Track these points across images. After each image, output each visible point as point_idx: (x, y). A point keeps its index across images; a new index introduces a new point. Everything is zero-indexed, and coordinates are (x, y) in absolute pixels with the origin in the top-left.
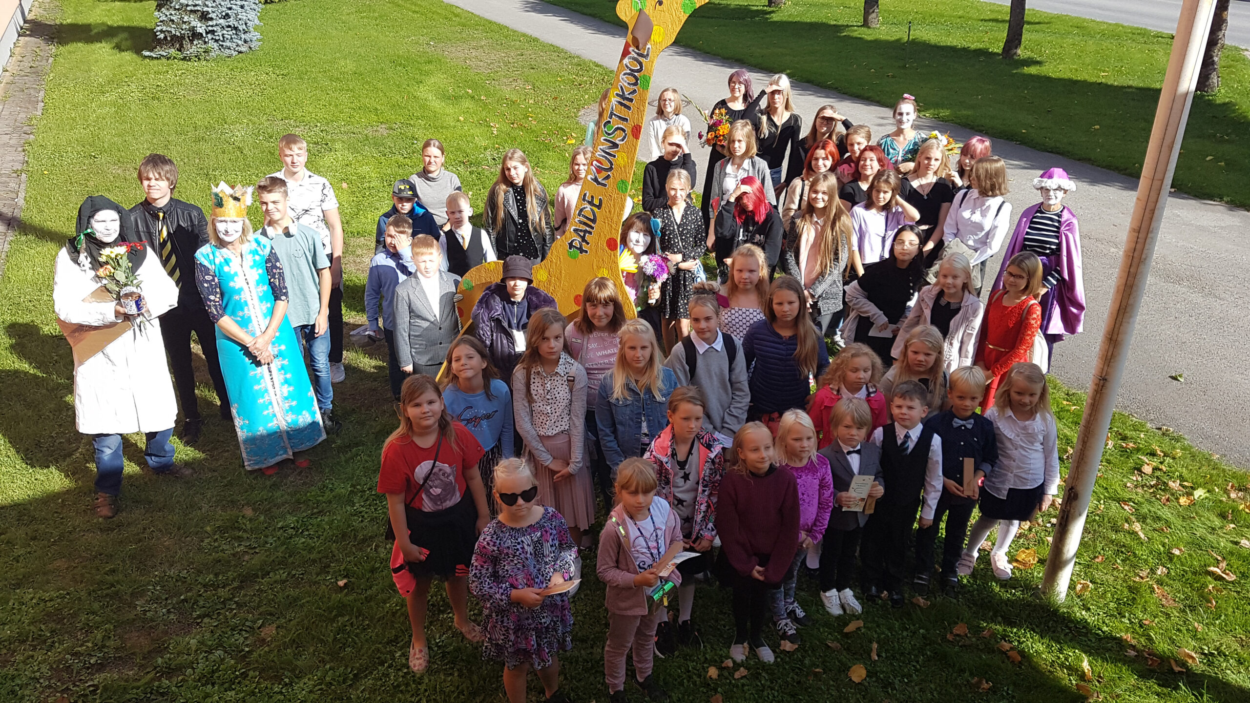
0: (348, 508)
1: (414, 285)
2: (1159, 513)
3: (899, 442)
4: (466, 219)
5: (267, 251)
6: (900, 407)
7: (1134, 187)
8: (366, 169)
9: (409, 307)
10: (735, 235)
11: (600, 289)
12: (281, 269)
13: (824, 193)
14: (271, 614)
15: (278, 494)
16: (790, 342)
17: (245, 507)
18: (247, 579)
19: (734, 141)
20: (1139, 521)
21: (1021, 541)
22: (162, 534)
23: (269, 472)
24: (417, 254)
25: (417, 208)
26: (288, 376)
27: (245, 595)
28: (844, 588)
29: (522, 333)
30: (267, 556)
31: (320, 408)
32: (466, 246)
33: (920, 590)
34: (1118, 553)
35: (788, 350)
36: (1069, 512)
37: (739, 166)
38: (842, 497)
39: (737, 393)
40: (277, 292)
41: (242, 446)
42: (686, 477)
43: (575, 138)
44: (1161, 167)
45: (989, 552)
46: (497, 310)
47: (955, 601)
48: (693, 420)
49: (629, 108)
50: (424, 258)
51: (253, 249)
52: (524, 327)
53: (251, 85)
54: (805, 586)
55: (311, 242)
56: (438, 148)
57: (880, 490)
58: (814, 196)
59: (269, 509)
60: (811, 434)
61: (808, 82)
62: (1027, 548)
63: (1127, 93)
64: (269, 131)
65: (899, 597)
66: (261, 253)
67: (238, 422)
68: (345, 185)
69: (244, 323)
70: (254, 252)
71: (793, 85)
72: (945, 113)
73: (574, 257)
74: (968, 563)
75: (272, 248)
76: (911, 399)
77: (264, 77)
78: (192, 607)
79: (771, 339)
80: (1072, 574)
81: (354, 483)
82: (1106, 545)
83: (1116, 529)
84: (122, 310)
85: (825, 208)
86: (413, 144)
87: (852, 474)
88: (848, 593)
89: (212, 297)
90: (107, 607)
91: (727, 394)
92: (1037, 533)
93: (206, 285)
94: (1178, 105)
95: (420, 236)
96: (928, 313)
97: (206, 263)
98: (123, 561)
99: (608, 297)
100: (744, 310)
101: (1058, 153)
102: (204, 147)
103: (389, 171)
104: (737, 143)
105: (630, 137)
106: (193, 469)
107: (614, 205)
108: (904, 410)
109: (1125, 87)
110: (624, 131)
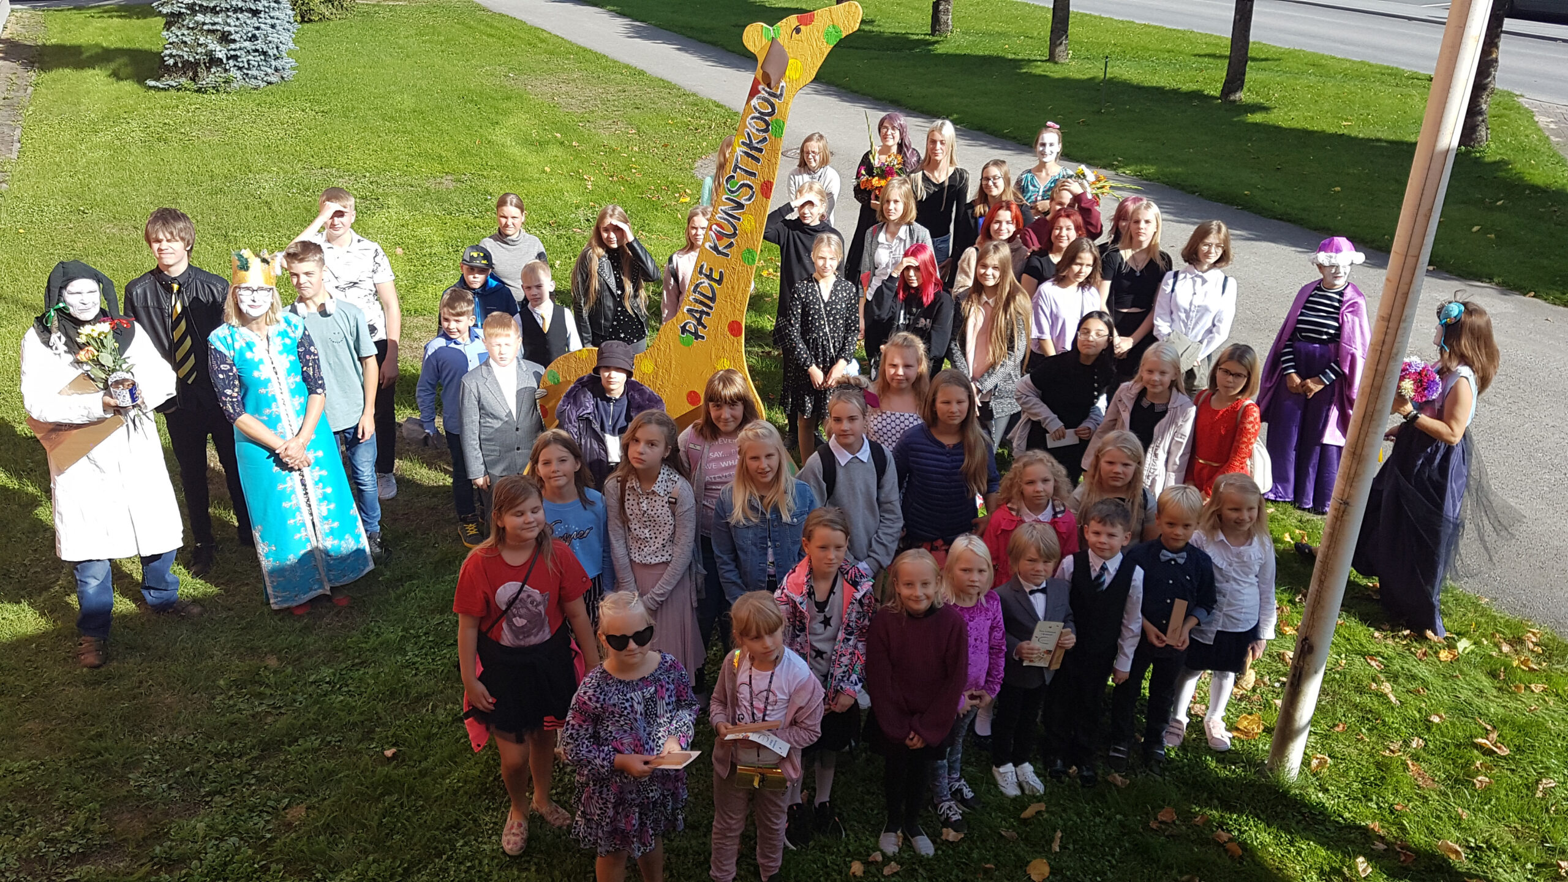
0: (399, 658)
1: (485, 375)
2: (1414, 670)
3: (1094, 575)
4: (547, 295)
5: (299, 333)
6: (1097, 533)
7: (1383, 264)
8: (426, 230)
9: (479, 402)
10: (894, 318)
11: (724, 386)
12: (315, 355)
13: (995, 268)
14: (300, 791)
15: (310, 639)
16: (954, 452)
17: (269, 656)
18: (269, 747)
19: (888, 202)
20: (1388, 681)
21: (1243, 704)
22: (163, 689)
23: (299, 612)
24: (490, 335)
25: (491, 280)
26: (329, 490)
27: (267, 767)
28: (1023, 762)
29: (617, 438)
30: (295, 718)
31: (366, 531)
32: (546, 329)
33: (1116, 765)
34: (1363, 720)
35: (952, 461)
36: (1302, 668)
37: (894, 235)
38: (1022, 648)
39: (887, 516)
40: (312, 383)
41: (267, 579)
42: (826, 622)
43: (689, 195)
44: (1416, 241)
45: (1202, 718)
46: (587, 408)
47: (1159, 779)
48: (832, 549)
49: (757, 160)
50: (499, 340)
51: (281, 330)
52: (622, 431)
53: (283, 124)
54: (973, 760)
55: (353, 323)
56: (516, 206)
57: (1071, 640)
58: (982, 271)
59: (298, 659)
60: (985, 567)
61: (980, 129)
62: (1250, 714)
63: (1377, 147)
64: (305, 182)
65: (1091, 773)
66: (292, 335)
67: (262, 549)
68: (399, 251)
69: (272, 423)
70: (283, 334)
71: (960, 133)
72: (1150, 170)
73: (687, 344)
74: (1177, 731)
75: (305, 329)
76: (1113, 525)
77: (299, 114)
78: (200, 782)
79: (931, 449)
80: (1306, 747)
81: (406, 625)
82: (1348, 710)
83: (1360, 690)
84: (112, 402)
85: (996, 286)
86: (486, 200)
87: (1035, 619)
88: (1028, 768)
89: (228, 392)
90: (92, 780)
91: (874, 516)
92: (1262, 694)
93: (221, 376)
94: (1436, 166)
95: (495, 313)
96: (1126, 416)
97: (222, 348)
98: (113, 723)
99: (736, 395)
100: (898, 415)
101: (1290, 221)
102: (221, 199)
103: (456, 234)
104: (892, 203)
105: (758, 195)
106: (203, 606)
107: (738, 280)
108: (1104, 539)
109: (1372, 140)
110: (751, 187)
